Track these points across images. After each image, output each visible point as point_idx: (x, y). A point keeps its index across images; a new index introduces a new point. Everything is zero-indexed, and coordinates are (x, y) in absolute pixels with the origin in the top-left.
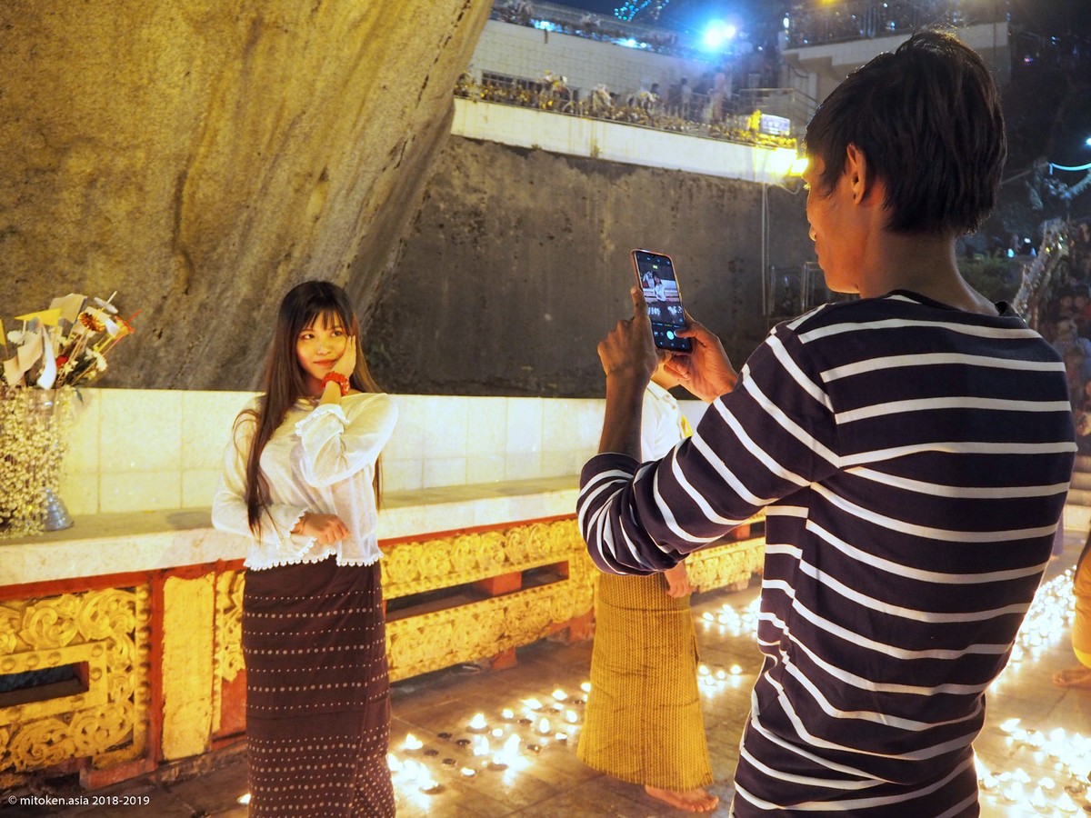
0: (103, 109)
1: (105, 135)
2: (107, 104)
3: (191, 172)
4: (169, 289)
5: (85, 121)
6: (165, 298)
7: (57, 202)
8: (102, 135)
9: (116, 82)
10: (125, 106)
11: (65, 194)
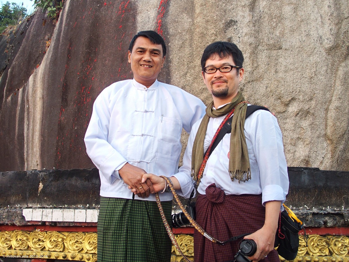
0: (300, 87)
1: (301, 97)
2: (301, 85)
3: (330, 107)
4: (324, 154)
5: (294, 93)
6: (323, 157)
7: (285, 123)
8: (300, 97)
9: (304, 77)
10: (307, 85)
11: (288, 120)
